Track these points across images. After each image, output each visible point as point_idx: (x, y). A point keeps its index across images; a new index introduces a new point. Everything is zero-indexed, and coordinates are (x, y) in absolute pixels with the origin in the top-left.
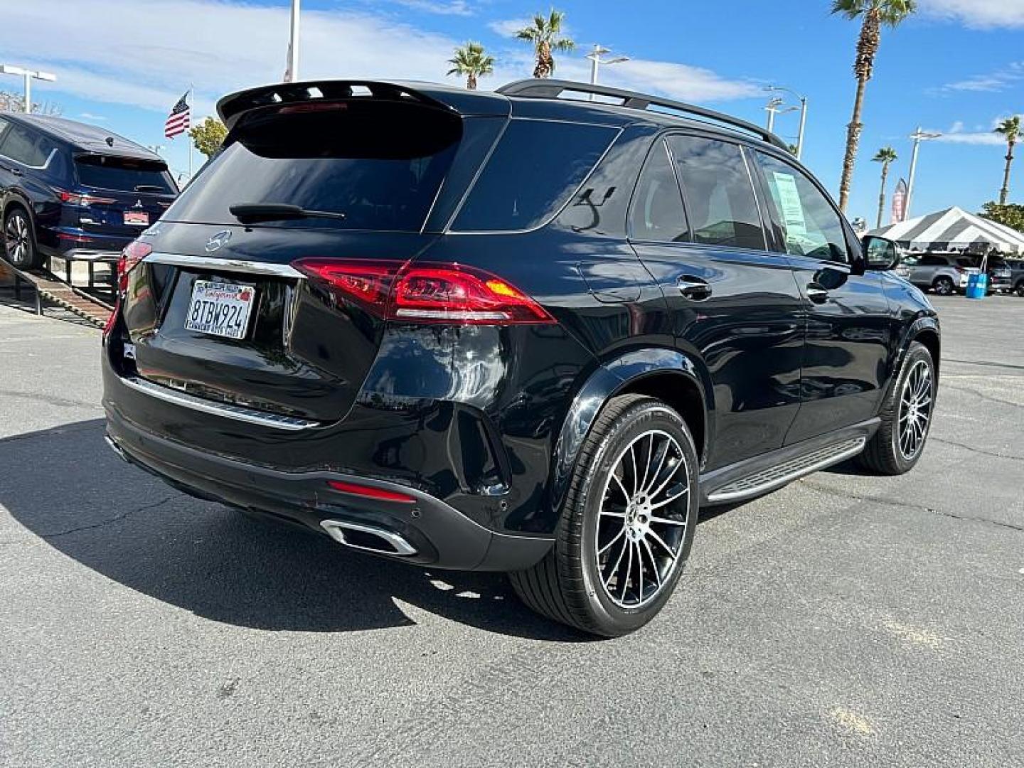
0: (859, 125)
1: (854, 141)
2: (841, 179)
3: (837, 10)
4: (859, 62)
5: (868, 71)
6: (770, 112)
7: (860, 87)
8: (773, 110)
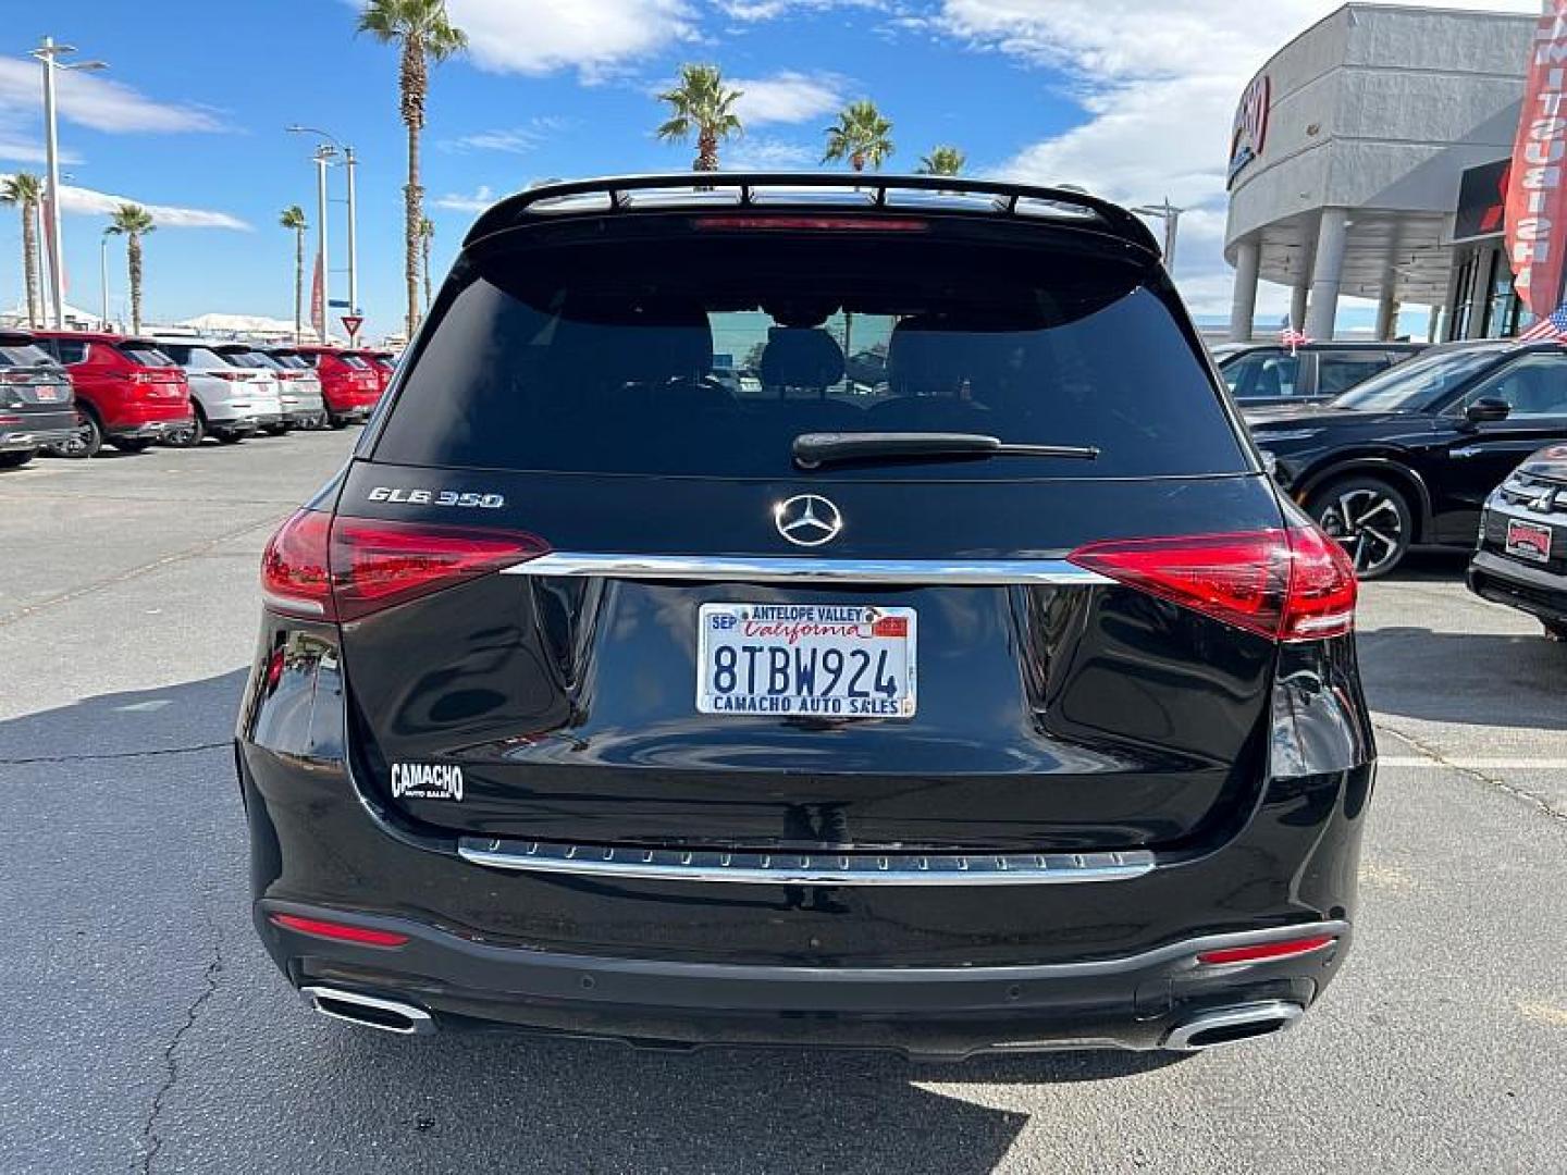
0: (419, 189)
1: (415, 210)
2: (405, 262)
3: (365, 27)
4: (406, 102)
5: (420, 116)
6: (320, 165)
7: (412, 138)
8: (323, 163)
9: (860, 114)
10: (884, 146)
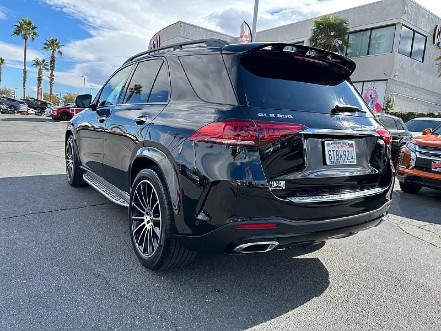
9: (26, 22)
10: (35, 34)
